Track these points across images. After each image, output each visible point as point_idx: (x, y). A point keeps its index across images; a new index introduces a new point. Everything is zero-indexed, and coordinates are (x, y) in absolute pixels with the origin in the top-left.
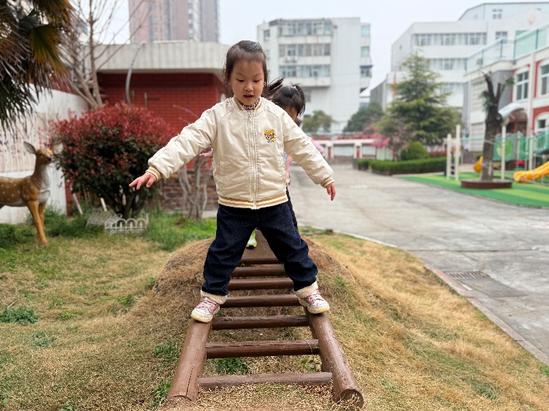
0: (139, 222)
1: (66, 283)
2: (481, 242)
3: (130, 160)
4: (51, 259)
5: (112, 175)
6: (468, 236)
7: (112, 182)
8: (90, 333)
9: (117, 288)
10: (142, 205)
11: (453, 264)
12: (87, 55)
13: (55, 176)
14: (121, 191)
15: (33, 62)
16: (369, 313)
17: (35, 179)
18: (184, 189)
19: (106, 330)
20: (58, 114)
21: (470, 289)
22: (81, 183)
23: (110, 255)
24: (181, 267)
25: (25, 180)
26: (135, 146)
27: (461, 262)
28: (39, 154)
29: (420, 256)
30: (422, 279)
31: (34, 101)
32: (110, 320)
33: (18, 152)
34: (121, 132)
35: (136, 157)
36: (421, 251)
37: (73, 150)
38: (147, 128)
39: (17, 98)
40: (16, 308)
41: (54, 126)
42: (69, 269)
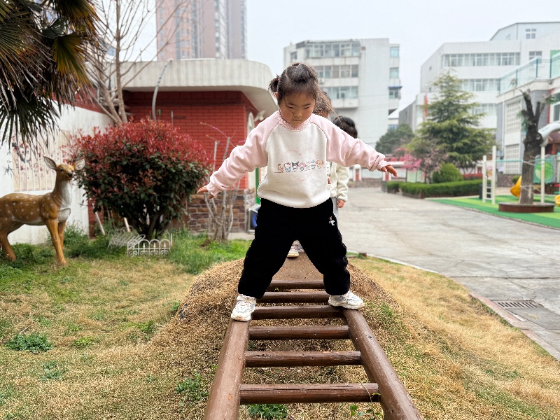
0: (163, 243)
1: (83, 307)
2: (528, 268)
3: (154, 177)
4: (69, 281)
5: (136, 193)
6: (513, 262)
7: (135, 200)
8: (107, 364)
9: (138, 313)
10: (166, 225)
11: (500, 291)
12: (113, 72)
13: (76, 195)
14: (145, 210)
15: (56, 73)
17: (55, 196)
18: (210, 209)
20: (81, 130)
21: (522, 320)
22: (104, 201)
23: (132, 277)
25: (45, 197)
26: (159, 163)
27: (509, 289)
28: (59, 170)
29: (463, 283)
31: (57, 115)
32: (129, 349)
33: (41, 170)
34: (146, 148)
35: (161, 174)
36: (464, 277)
37: (95, 167)
38: (173, 145)
39: (39, 110)
40: (28, 334)
41: (77, 142)
42: (88, 292)
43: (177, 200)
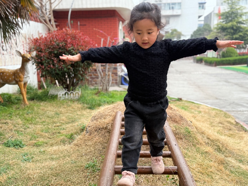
0: (76, 93)
1: (38, 126)
4: (30, 113)
5: (62, 68)
7: (61, 71)
8: (52, 155)
9: (65, 129)
10: (77, 84)
12: (48, 2)
13: (32, 68)
14: (67, 76)
16: (204, 148)
17: (21, 70)
18: (99, 75)
19: (60, 154)
20: (33, 35)
22: (46, 72)
23: (61, 111)
24: (99, 120)
25: (17, 70)
26: (73, 52)
28: (23, 57)
30: (234, 128)
31: (21, 28)
32: (62, 148)
33: (13, 55)
34: (66, 44)
36: (234, 111)
37: (41, 55)
38: (80, 42)
39: (12, 26)
40: (13, 139)
41: (31, 41)
42: (40, 118)
43: (83, 71)
